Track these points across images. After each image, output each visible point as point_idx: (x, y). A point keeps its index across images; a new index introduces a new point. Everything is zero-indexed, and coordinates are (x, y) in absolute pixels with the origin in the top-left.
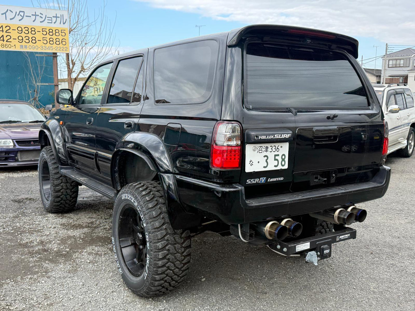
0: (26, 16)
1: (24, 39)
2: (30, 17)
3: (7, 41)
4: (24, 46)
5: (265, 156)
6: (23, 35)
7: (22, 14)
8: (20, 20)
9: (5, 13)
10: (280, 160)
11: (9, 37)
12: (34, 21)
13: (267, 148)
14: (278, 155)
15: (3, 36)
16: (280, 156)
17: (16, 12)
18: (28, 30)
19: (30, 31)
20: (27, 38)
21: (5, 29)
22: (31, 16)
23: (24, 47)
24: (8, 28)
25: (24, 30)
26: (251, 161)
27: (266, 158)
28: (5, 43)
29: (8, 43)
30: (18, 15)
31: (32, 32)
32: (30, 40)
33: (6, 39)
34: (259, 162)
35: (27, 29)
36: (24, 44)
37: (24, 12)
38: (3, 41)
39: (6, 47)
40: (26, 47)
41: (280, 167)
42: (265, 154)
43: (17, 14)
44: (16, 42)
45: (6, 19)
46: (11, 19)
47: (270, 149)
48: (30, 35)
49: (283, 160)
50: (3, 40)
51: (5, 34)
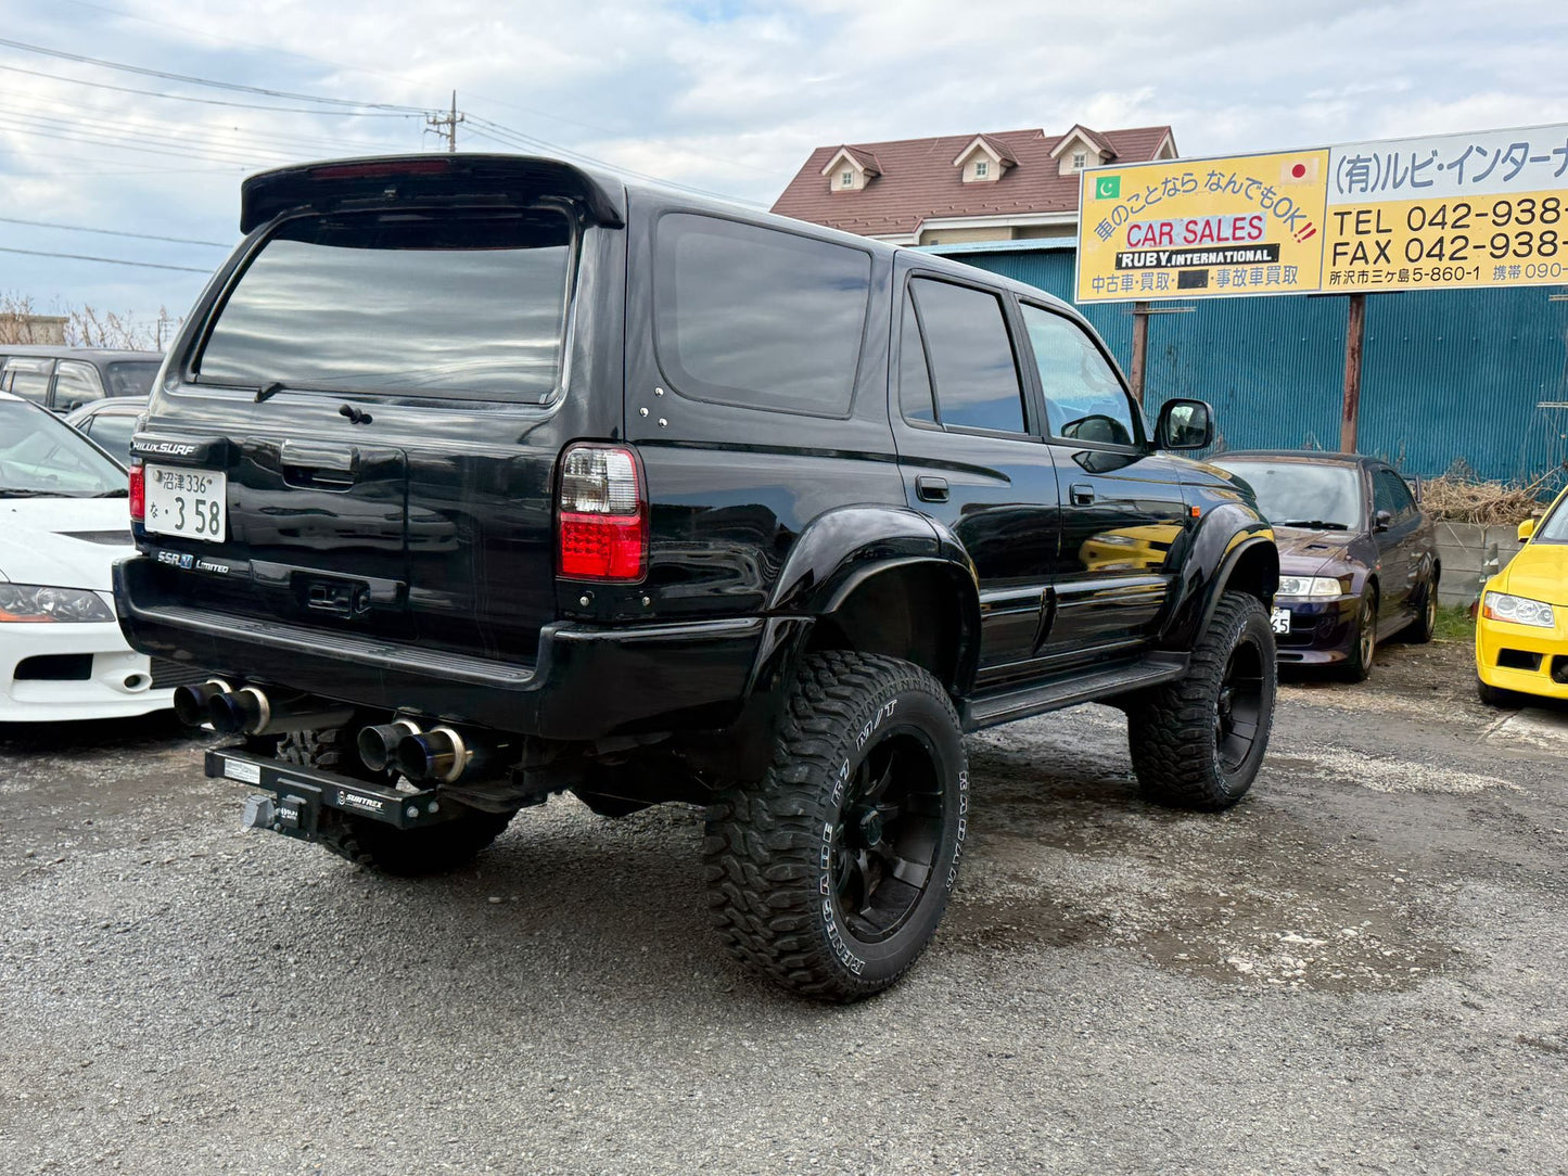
0: (1532, 160)
1: (1514, 244)
2: (1548, 158)
3: (1452, 258)
4: (1508, 269)
5: (178, 499)
6: (1512, 229)
7: (1518, 154)
8: (1506, 178)
9: (1460, 162)
10: (208, 517)
11: (1461, 243)
12: (1557, 174)
13: (181, 478)
14: (203, 502)
15: (1441, 240)
16: (208, 504)
17: (1499, 152)
18: (1529, 211)
19: (1538, 210)
20: (1525, 238)
21: (1451, 218)
22: (1551, 155)
23: (1507, 275)
24: (1463, 210)
25: (1516, 212)
26: (153, 506)
27: (180, 503)
28: (1446, 262)
29: (1455, 264)
30: (1503, 161)
31: (1548, 216)
32: (1536, 243)
33: (1448, 249)
34: (167, 512)
35: (1528, 205)
36: (1510, 259)
37: (1526, 146)
38: (1440, 260)
39: (1447, 276)
40: (1515, 270)
41: (206, 535)
42: (178, 493)
43: (1501, 157)
44: (1482, 259)
45: (1460, 182)
46: (1476, 179)
47: (186, 484)
48: (1537, 228)
49: (214, 517)
50: (1440, 256)
51: (1449, 233)
